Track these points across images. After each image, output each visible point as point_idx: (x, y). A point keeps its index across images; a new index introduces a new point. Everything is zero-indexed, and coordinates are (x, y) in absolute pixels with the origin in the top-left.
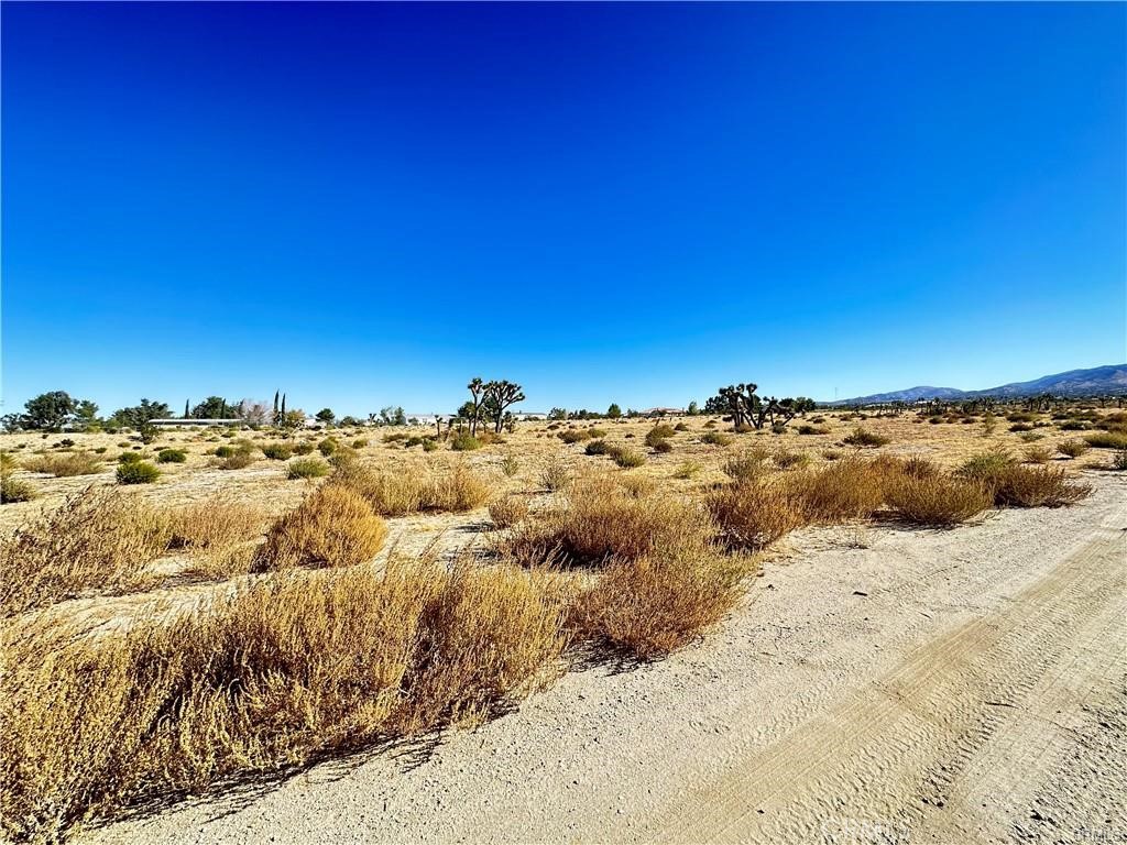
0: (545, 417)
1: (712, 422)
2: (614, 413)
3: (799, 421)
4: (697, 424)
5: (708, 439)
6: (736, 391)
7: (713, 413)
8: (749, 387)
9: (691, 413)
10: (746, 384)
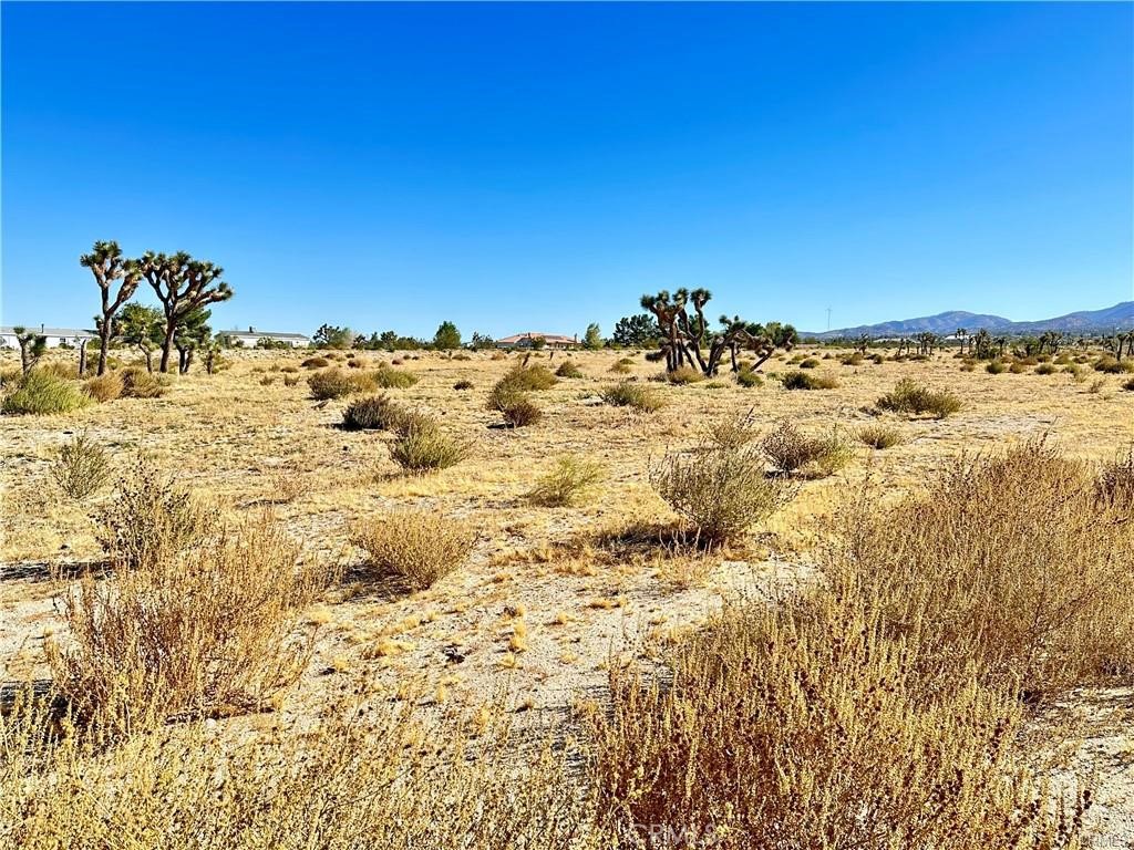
0: (306, 344)
1: (625, 361)
2: (446, 338)
3: (779, 364)
4: (598, 365)
5: (619, 397)
6: (671, 302)
7: (627, 345)
8: (695, 296)
9: (588, 345)
10: (691, 289)
